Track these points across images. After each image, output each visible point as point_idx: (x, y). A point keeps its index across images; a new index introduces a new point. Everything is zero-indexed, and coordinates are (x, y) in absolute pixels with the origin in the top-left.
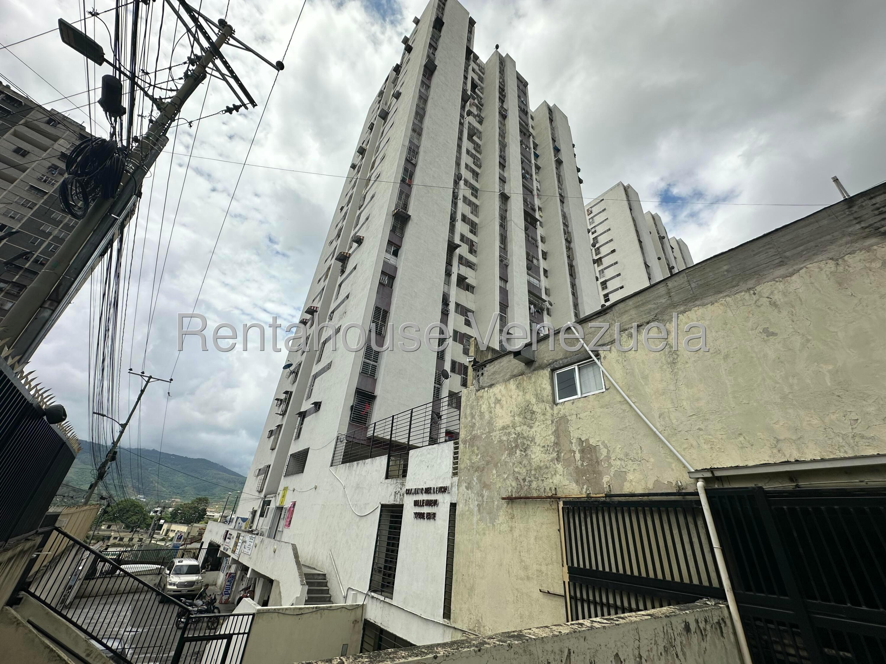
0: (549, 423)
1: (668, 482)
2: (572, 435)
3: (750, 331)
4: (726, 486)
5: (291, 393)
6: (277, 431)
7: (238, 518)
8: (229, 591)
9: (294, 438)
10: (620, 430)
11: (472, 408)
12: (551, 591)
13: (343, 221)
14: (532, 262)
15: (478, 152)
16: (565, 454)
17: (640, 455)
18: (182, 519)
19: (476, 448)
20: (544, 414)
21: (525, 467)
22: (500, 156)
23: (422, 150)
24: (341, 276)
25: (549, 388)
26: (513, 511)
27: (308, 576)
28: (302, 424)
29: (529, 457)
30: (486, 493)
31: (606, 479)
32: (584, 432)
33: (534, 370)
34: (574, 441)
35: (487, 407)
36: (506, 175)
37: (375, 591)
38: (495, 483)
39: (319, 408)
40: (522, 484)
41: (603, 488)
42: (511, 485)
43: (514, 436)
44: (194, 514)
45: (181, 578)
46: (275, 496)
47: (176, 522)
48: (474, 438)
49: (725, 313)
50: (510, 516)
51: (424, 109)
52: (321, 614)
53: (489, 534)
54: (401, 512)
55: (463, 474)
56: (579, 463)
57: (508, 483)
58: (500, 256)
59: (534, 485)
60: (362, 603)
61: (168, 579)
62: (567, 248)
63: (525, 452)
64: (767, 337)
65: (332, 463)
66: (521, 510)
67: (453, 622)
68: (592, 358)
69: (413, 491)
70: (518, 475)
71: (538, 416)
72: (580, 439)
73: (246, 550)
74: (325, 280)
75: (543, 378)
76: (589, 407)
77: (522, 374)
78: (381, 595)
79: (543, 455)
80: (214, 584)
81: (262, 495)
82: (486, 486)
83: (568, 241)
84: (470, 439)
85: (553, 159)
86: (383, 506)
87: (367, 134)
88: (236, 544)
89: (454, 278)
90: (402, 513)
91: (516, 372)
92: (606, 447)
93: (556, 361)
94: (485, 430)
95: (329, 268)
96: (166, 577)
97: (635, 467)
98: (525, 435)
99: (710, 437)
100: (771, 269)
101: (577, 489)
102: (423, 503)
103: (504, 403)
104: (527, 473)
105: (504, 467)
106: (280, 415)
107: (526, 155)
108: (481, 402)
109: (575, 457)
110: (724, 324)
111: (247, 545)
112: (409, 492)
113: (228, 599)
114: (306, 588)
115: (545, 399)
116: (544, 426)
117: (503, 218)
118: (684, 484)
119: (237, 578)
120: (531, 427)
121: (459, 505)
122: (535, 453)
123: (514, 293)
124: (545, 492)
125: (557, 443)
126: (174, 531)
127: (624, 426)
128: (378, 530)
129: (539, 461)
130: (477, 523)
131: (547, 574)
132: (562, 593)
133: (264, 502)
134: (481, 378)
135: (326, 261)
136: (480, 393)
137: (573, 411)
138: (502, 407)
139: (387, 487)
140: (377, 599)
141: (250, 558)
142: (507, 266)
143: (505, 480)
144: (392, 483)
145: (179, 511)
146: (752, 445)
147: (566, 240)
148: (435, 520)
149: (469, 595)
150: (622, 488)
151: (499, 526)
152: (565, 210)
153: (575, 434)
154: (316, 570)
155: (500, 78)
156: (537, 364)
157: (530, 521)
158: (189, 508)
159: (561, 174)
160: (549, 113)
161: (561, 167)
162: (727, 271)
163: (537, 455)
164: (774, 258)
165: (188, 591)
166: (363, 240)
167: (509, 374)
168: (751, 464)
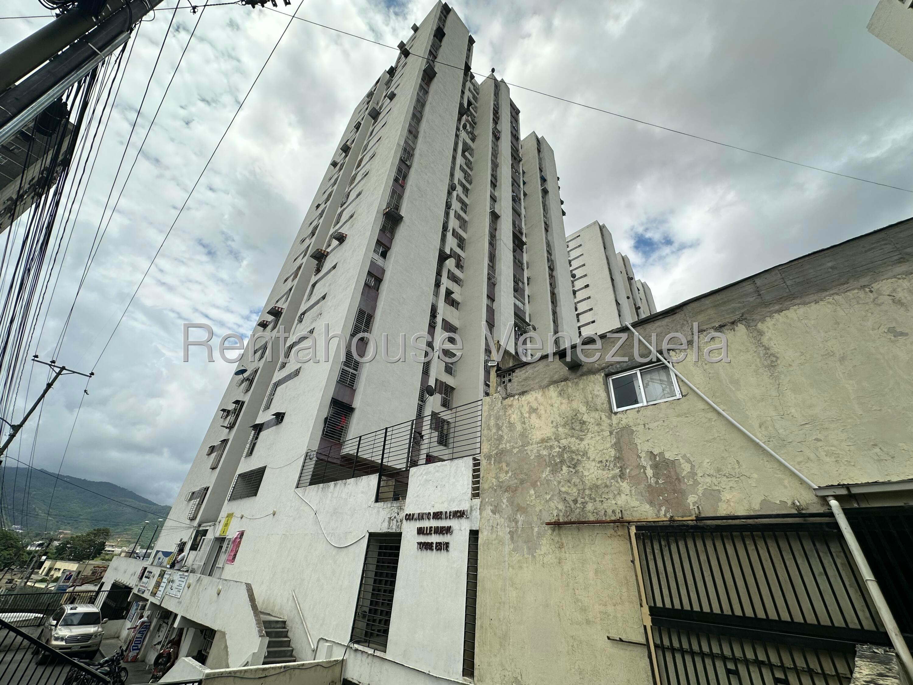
0: (606, 435)
1: (780, 501)
2: (639, 447)
3: (871, 332)
4: (864, 505)
5: (243, 403)
6: (220, 448)
7: (158, 552)
8: (140, 646)
9: (244, 455)
10: (707, 441)
11: (498, 418)
12: (624, 638)
13: (319, 219)
14: (518, 284)
15: (469, 168)
16: (631, 470)
17: (737, 470)
18: (71, 555)
19: (504, 465)
20: (599, 424)
21: (575, 485)
22: (492, 175)
23: (417, 153)
24: (315, 275)
25: (603, 395)
26: (561, 539)
27: (267, 624)
28: (257, 438)
29: (580, 474)
30: (520, 518)
31: (691, 499)
32: (656, 444)
33: (582, 375)
34: (643, 455)
35: (519, 417)
36: (496, 194)
37: (358, 642)
38: (534, 506)
39: (282, 420)
40: (572, 507)
41: (690, 511)
42: (557, 508)
43: (557, 449)
44: (88, 548)
45: (73, 630)
46: (215, 524)
47: (62, 559)
48: (501, 453)
49: (834, 312)
50: (557, 545)
51: (421, 113)
52: (290, 675)
53: (527, 567)
54: (399, 541)
55: (487, 496)
56: (653, 481)
57: (552, 504)
58: (488, 274)
59: (590, 507)
60: (341, 658)
61: (53, 633)
62: (549, 276)
63: (574, 468)
64: (895, 336)
65: (298, 484)
66: (573, 538)
67: (478, 681)
68: (661, 361)
69: (416, 516)
70: (565, 496)
71: (590, 427)
72: (651, 452)
73: (174, 592)
74: (293, 280)
75: (595, 384)
76: (661, 415)
77: (566, 380)
78: (368, 647)
79: (600, 471)
80: (116, 636)
81: (196, 523)
82: (520, 509)
83: (551, 269)
84: (496, 454)
85: (540, 188)
86: (371, 535)
87: (353, 133)
88: (158, 585)
89: (443, 290)
90: (400, 544)
91: (556, 377)
92: (689, 461)
93: (612, 365)
94: (516, 444)
95: (300, 268)
96: (51, 630)
97: (731, 484)
98: (574, 448)
99: (833, 448)
100: (888, 266)
101: (651, 512)
102: (431, 530)
103: (542, 412)
104: (579, 493)
105: (546, 485)
106: (227, 428)
107: (516, 179)
108: (510, 412)
109: (645, 474)
110: (835, 324)
111: (175, 585)
112: (409, 517)
113: (137, 655)
114: (267, 640)
115: (599, 407)
116: (600, 438)
117: (493, 237)
118: (804, 504)
119: (151, 628)
120: (582, 440)
121: (482, 533)
122: (589, 469)
123: (500, 313)
124: (606, 516)
125: (618, 458)
126: (59, 569)
127: (711, 437)
128: (364, 564)
129: (595, 479)
130: (510, 554)
131: (615, 617)
132: (643, 640)
133: (198, 532)
134: (509, 385)
135: (295, 260)
136: (509, 401)
137: (639, 421)
138: (540, 417)
139: (378, 511)
140: (363, 652)
141: (180, 603)
142: (494, 285)
143: (547, 501)
144: (385, 506)
145: (69, 546)
146: (893, 457)
147: (549, 267)
148: (447, 551)
149: (501, 646)
150: (716, 510)
151: (541, 557)
152: (549, 238)
153: (643, 447)
154: (272, 616)
155: (495, 100)
156: (585, 369)
157: (586, 550)
158: (83, 541)
159: (547, 203)
160: (538, 144)
161: (547, 197)
162: (832, 268)
163: (591, 471)
164: (891, 254)
165: (81, 647)
166: (346, 238)
167: (547, 380)
168: (895, 479)
